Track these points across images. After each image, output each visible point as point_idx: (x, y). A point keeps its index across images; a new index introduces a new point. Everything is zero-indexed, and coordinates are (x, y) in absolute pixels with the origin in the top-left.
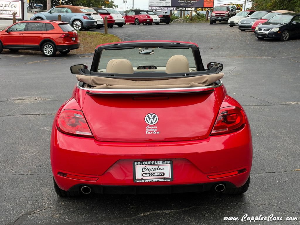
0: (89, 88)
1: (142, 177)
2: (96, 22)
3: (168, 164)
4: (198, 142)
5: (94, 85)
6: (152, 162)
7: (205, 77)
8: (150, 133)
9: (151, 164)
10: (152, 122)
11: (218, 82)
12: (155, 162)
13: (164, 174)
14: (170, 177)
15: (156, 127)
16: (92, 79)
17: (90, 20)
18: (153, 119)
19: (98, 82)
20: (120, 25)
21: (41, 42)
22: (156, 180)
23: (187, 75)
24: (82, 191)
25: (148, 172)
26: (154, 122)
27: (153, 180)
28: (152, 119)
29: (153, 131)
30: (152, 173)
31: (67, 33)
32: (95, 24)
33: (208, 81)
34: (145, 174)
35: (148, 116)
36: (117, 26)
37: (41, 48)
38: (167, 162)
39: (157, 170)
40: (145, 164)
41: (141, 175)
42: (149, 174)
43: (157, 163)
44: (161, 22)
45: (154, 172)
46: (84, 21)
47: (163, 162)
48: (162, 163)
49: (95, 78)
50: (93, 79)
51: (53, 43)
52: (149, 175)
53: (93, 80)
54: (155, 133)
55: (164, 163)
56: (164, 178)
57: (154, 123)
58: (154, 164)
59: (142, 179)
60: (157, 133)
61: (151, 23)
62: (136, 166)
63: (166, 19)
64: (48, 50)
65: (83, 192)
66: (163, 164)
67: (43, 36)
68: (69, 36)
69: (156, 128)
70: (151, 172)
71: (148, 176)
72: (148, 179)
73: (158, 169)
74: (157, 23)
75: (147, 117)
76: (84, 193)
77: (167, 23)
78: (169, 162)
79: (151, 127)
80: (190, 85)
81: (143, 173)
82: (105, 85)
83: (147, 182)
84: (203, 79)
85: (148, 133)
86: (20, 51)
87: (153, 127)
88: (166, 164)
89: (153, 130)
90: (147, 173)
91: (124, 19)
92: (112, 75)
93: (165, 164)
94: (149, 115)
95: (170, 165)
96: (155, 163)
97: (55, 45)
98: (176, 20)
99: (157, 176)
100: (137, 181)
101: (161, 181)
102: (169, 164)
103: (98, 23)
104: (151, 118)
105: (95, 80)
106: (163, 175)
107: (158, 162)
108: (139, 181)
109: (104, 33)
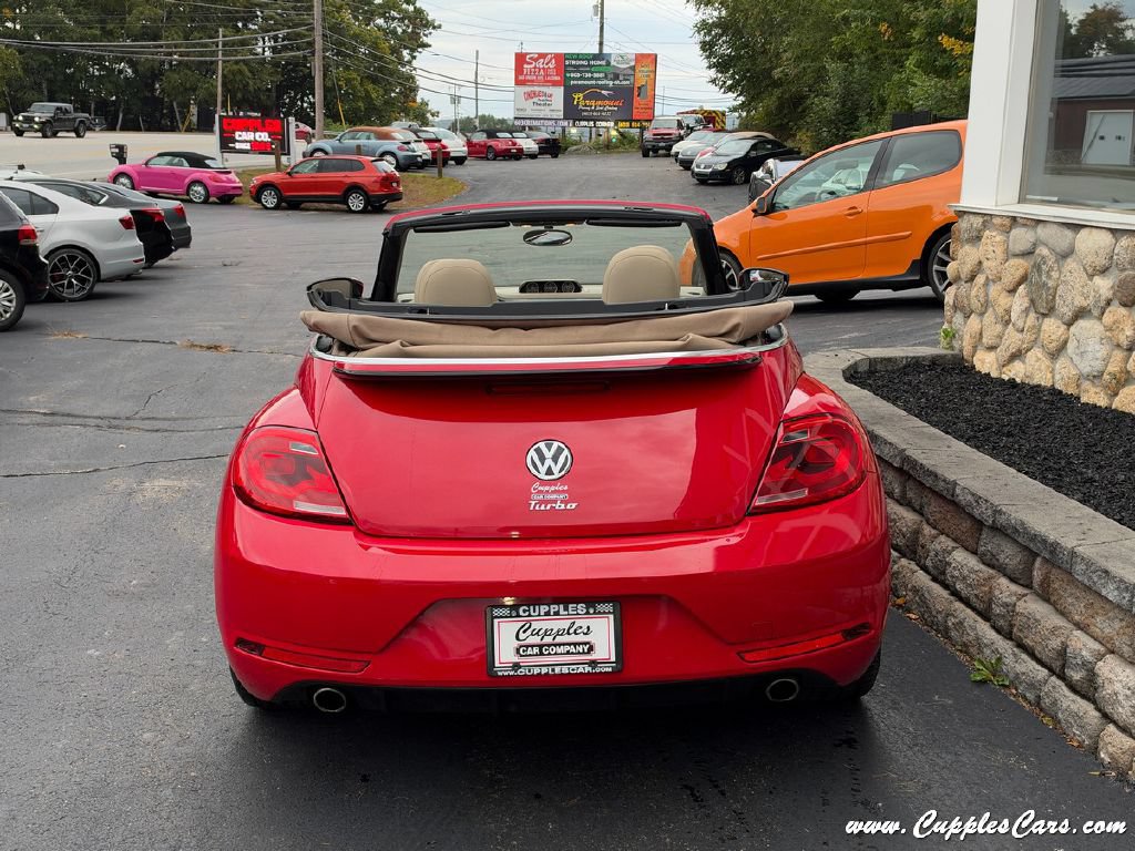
0: (343, 353)
1: (516, 659)
2: (421, 156)
3: (604, 613)
4: (708, 537)
5: (359, 343)
6: (552, 606)
7: (730, 316)
8: (543, 508)
9: (547, 614)
10: (549, 472)
11: (772, 330)
12: (562, 606)
13: (591, 649)
14: (613, 659)
15: (566, 488)
16: (352, 324)
17: (410, 153)
18: (555, 459)
19: (374, 335)
20: (460, 161)
21: (344, 189)
22: (565, 670)
23: (670, 308)
24: (316, 705)
25: (536, 640)
26: (556, 469)
27: (553, 670)
28: (549, 462)
29: (555, 502)
30: (549, 645)
31: (384, 174)
32: (419, 159)
33: (740, 329)
34: (527, 646)
35: (538, 451)
36: (453, 162)
37: (344, 200)
38: (601, 607)
39: (569, 634)
40: (527, 613)
41: (513, 652)
42: (541, 646)
43: (566, 609)
44: (540, 153)
45: (559, 639)
46: (401, 154)
47: (587, 608)
48: (585, 611)
49: (364, 321)
50: (356, 324)
51: (362, 189)
52: (541, 650)
53: (355, 327)
54: (563, 506)
55: (591, 611)
56: (593, 663)
57: (556, 476)
58: (557, 613)
59: (516, 666)
60: (568, 507)
61: (519, 155)
62: (496, 621)
63: (552, 148)
64: (356, 202)
65: (321, 705)
66: (588, 613)
67: (348, 181)
68: (388, 180)
69: (563, 491)
70: (548, 640)
71: (537, 655)
72: (537, 665)
73: (572, 631)
74: (533, 156)
75: (532, 453)
76: (323, 710)
77: (555, 156)
78: (608, 607)
79: (547, 488)
80: (678, 343)
81: (521, 646)
82: (396, 344)
83: (533, 675)
84: (724, 323)
85: (537, 508)
86: (303, 206)
87: (553, 488)
88: (599, 613)
89: (554, 497)
90: (532, 646)
91: (466, 148)
92: (422, 311)
93: (595, 613)
94: (542, 445)
95: (611, 617)
96: (562, 612)
97: (366, 193)
98: (575, 147)
99: (568, 653)
100: (500, 674)
101: (581, 673)
102: (609, 613)
103: (425, 157)
104: (548, 454)
105: (364, 328)
106: (589, 652)
107: (570, 606)
108: (506, 674)
109: (437, 175)
